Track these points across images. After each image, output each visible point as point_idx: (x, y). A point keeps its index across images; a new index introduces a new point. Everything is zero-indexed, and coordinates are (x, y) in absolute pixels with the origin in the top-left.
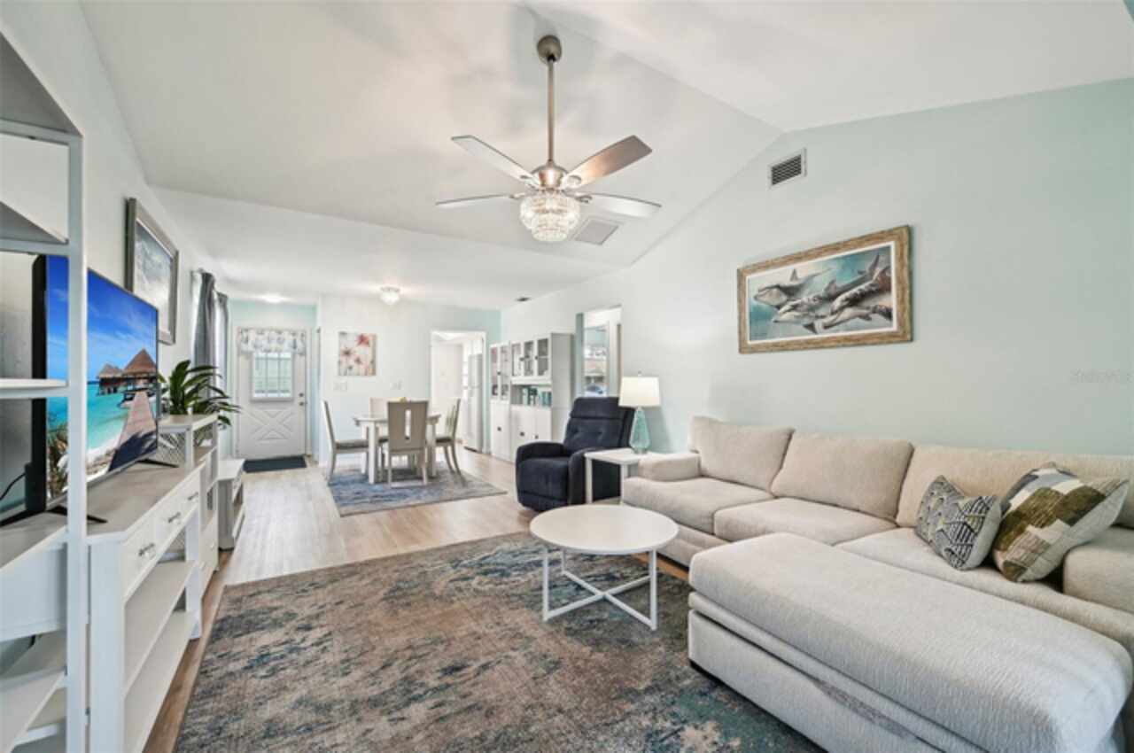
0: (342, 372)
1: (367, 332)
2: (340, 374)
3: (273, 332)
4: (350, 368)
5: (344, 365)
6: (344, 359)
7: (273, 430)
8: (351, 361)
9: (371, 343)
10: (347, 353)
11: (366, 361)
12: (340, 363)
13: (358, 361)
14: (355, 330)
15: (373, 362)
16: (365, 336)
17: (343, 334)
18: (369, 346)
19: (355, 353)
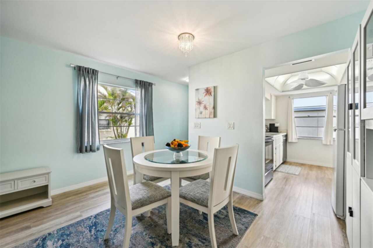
0: (197, 116)
1: (210, 86)
4: (201, 113)
5: (198, 112)
6: (198, 107)
8: (202, 108)
10: (199, 103)
11: (210, 108)
12: (196, 110)
13: (205, 108)
14: (204, 86)
15: (214, 108)
16: (209, 89)
17: (197, 90)
18: (211, 95)
19: (203, 102)
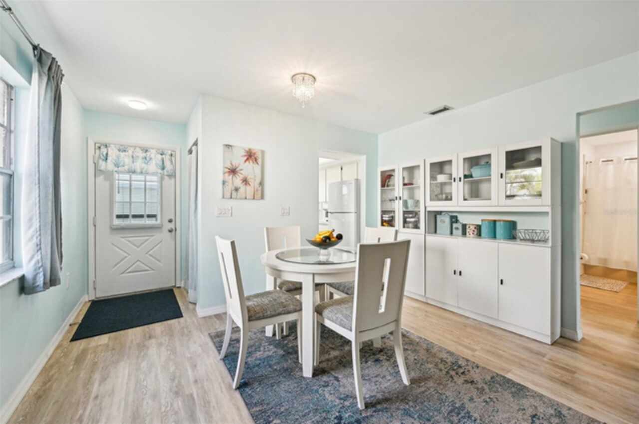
0: (228, 194)
1: (256, 147)
2: (223, 197)
3: (138, 149)
4: (236, 189)
5: (229, 187)
6: (229, 178)
7: (138, 261)
8: (238, 181)
9: (259, 161)
10: (233, 171)
11: (254, 183)
12: (224, 182)
13: (245, 181)
14: (242, 143)
15: (261, 183)
16: (253, 151)
17: (228, 146)
18: (257, 163)
19: (241, 172)
